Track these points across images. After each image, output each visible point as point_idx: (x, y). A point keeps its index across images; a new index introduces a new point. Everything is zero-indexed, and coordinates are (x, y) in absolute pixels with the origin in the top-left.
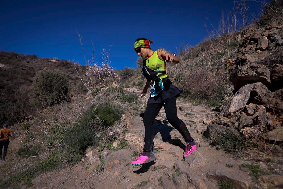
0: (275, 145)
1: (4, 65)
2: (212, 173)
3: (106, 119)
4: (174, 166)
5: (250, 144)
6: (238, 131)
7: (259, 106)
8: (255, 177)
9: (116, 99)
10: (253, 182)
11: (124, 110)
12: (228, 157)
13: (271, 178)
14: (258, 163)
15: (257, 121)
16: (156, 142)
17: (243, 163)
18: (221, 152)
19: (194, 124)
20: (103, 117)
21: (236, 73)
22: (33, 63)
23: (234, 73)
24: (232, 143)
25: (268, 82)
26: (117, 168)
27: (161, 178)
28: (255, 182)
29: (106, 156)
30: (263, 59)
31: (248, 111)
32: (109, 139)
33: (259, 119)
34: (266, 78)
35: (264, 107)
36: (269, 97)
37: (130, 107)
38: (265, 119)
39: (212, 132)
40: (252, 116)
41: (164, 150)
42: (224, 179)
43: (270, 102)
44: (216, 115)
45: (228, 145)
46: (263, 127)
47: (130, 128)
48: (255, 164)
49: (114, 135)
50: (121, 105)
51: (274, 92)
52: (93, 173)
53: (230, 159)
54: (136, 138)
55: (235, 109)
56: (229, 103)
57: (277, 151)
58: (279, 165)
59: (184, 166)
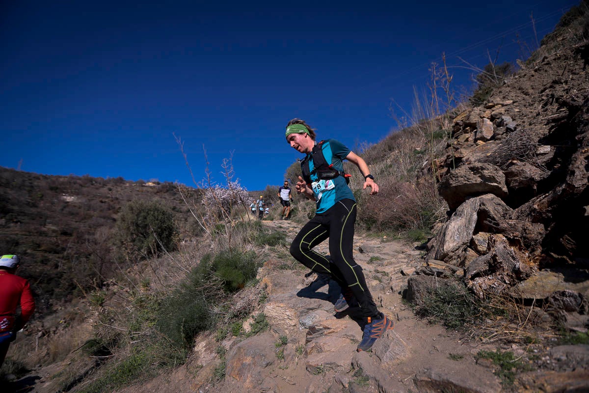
0: (535, 307)
1: (72, 197)
2: (424, 375)
3: (231, 279)
4: (352, 364)
5: (488, 309)
6: (464, 286)
7: (495, 237)
8: (507, 378)
9: (249, 242)
10: (505, 390)
11: (263, 259)
12: (451, 339)
13: (537, 377)
14: (508, 348)
15: (495, 265)
16: (318, 317)
17: (481, 349)
18: (439, 329)
19: (386, 277)
20: (224, 276)
21: (447, 180)
22: (117, 191)
23: (444, 181)
24: (456, 309)
25: (504, 192)
26: (249, 371)
27: (328, 389)
28: (508, 390)
29: (231, 348)
30: (489, 154)
31: (477, 245)
32: (236, 316)
33: (499, 261)
34: (500, 186)
35: (505, 238)
36: (511, 218)
37: (273, 255)
38: (508, 260)
39: (417, 291)
40: (485, 256)
41: (334, 332)
42: (448, 389)
43: (514, 228)
44: (422, 258)
45: (449, 314)
46: (507, 274)
47: (272, 292)
48: (504, 351)
49: (245, 308)
50: (256, 252)
51: (516, 209)
52: (207, 385)
53: (454, 343)
54: (282, 311)
55: (455, 244)
56: (442, 234)
57: (540, 319)
58: (548, 349)
59: (371, 363)
